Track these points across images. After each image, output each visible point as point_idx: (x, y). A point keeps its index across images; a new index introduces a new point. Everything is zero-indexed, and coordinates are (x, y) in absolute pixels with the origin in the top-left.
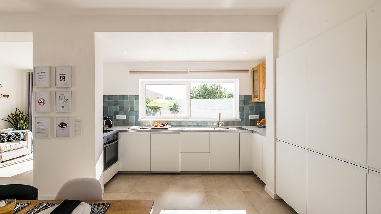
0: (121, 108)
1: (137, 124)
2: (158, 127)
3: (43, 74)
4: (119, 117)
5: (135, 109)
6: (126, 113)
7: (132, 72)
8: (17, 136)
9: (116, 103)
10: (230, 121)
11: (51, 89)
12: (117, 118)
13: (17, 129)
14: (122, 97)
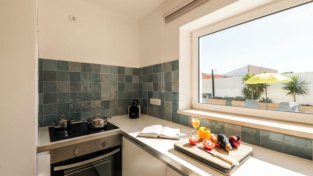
0: (156, 87)
1: (176, 118)
4: (153, 101)
5: (173, 89)
9: (150, 79)
12: (151, 103)
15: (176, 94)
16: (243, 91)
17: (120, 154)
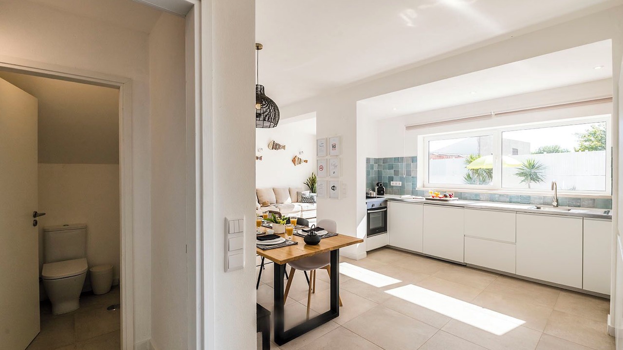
0: (396, 173)
1: (414, 192)
2: (435, 198)
3: (322, 145)
4: (393, 183)
5: (413, 175)
6: (402, 179)
7: (408, 128)
8: (312, 198)
9: (391, 167)
10: (583, 197)
11: (327, 157)
12: (392, 185)
13: (313, 192)
14: (397, 160)
15: (415, 178)
16: (466, 179)
17: (386, 212)
